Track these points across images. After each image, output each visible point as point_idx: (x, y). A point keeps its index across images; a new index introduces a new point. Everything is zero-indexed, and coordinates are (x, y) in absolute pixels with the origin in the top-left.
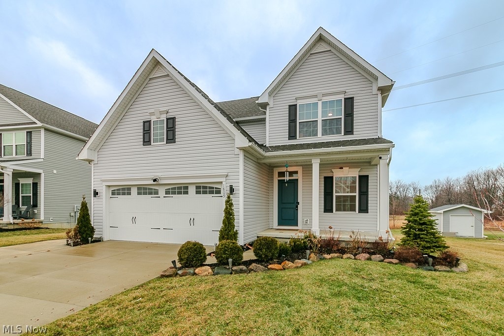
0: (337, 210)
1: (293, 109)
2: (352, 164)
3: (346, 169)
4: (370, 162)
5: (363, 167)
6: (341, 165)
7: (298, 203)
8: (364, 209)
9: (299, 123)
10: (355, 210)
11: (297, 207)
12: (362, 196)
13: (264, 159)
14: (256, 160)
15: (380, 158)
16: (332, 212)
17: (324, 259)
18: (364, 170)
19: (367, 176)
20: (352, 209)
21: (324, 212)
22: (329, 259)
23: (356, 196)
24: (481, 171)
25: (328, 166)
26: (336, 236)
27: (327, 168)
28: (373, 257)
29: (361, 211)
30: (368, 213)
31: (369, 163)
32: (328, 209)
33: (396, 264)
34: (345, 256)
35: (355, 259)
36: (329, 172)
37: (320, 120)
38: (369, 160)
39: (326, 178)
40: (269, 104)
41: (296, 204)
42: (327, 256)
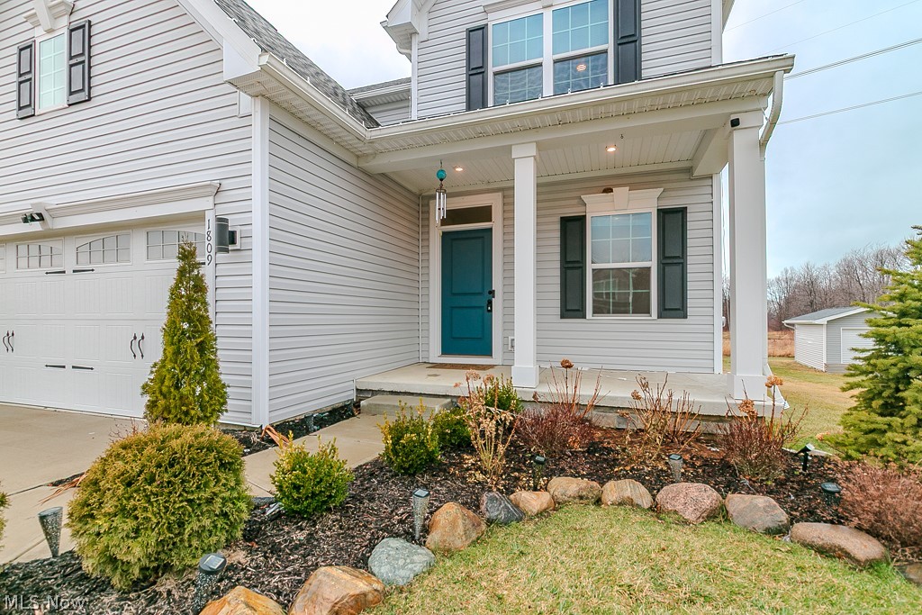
0: (595, 312)
1: (477, 37)
2: (638, 180)
3: (620, 192)
4: (689, 170)
5: (668, 186)
6: (607, 184)
7: (492, 293)
8: (674, 306)
9: (496, 74)
10: (648, 311)
11: (490, 303)
12: (667, 269)
13: (375, 155)
14: (353, 161)
15: (735, 123)
16: (584, 317)
17: (518, 515)
18: (673, 193)
19: (683, 211)
20: (641, 307)
21: (562, 317)
22: (540, 514)
23: (649, 269)
24: (869, 250)
25: (573, 186)
26: (586, 392)
27: (567, 195)
28: (737, 502)
29: (665, 312)
30: (685, 316)
31: (689, 173)
32: (571, 307)
33: (871, 565)
34: (614, 490)
35: (656, 509)
36: (573, 206)
37: (547, 59)
38: (686, 164)
39: (566, 222)
40: (416, 33)
41: (488, 296)
42: (532, 501)
